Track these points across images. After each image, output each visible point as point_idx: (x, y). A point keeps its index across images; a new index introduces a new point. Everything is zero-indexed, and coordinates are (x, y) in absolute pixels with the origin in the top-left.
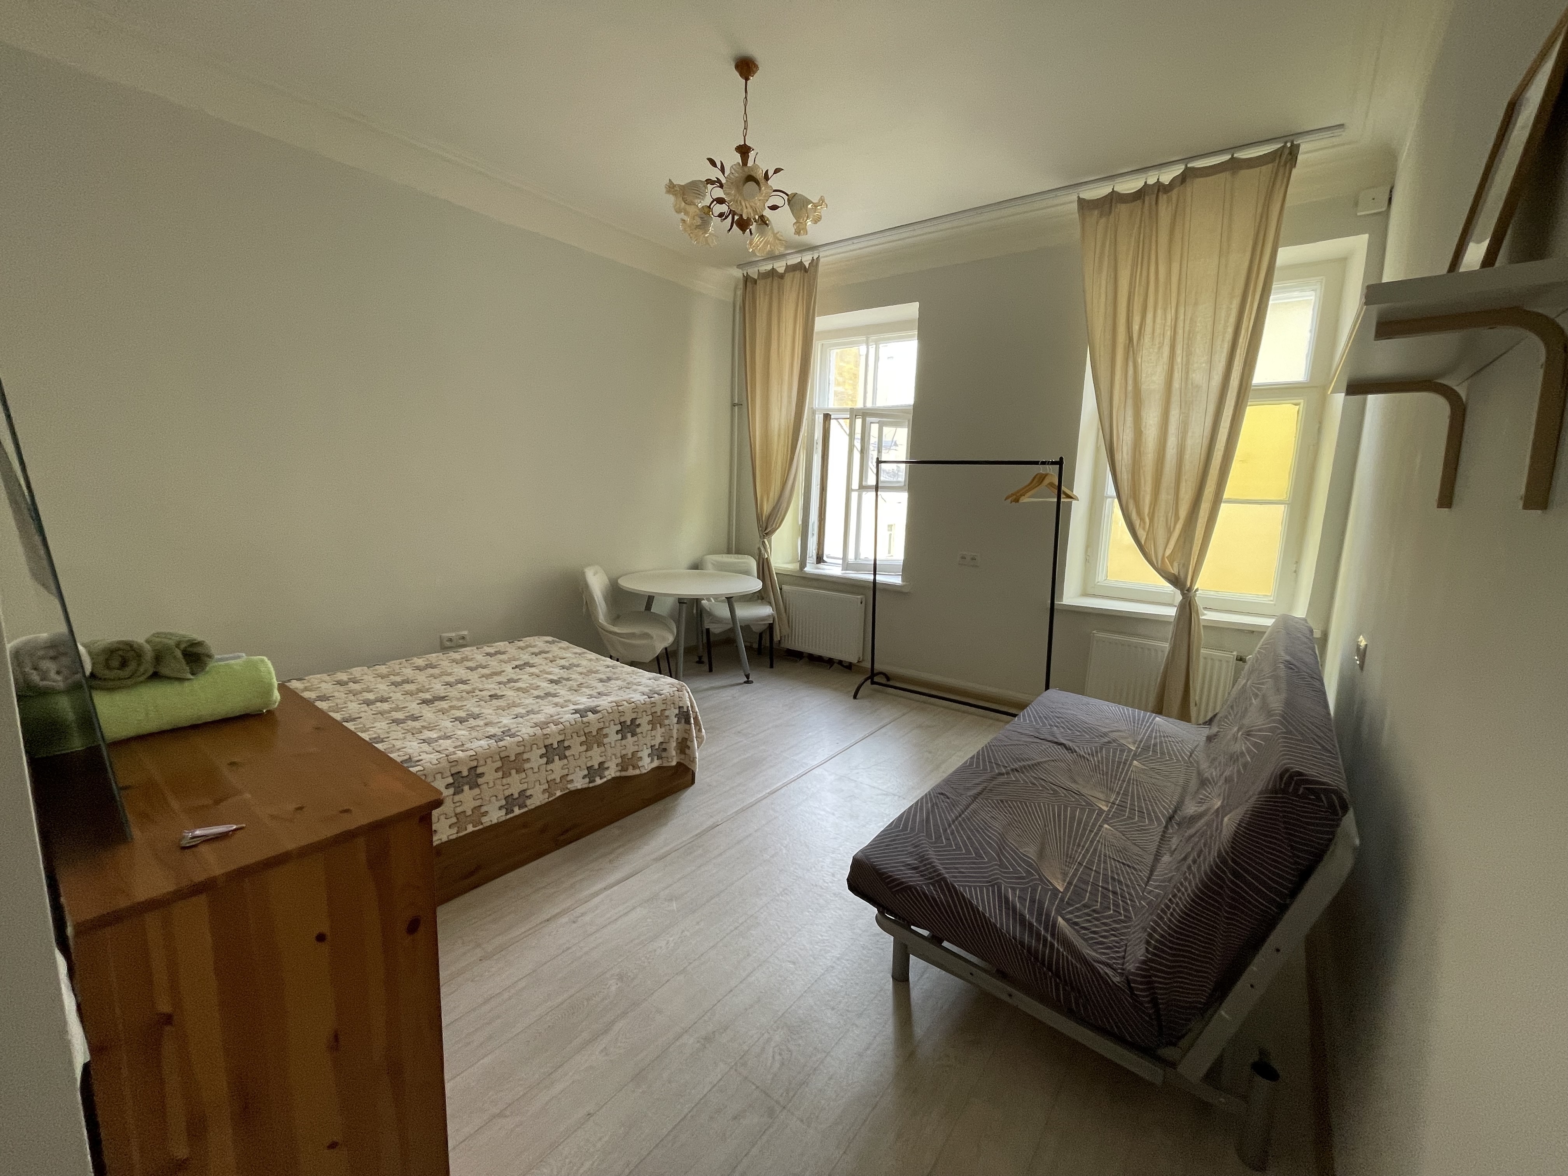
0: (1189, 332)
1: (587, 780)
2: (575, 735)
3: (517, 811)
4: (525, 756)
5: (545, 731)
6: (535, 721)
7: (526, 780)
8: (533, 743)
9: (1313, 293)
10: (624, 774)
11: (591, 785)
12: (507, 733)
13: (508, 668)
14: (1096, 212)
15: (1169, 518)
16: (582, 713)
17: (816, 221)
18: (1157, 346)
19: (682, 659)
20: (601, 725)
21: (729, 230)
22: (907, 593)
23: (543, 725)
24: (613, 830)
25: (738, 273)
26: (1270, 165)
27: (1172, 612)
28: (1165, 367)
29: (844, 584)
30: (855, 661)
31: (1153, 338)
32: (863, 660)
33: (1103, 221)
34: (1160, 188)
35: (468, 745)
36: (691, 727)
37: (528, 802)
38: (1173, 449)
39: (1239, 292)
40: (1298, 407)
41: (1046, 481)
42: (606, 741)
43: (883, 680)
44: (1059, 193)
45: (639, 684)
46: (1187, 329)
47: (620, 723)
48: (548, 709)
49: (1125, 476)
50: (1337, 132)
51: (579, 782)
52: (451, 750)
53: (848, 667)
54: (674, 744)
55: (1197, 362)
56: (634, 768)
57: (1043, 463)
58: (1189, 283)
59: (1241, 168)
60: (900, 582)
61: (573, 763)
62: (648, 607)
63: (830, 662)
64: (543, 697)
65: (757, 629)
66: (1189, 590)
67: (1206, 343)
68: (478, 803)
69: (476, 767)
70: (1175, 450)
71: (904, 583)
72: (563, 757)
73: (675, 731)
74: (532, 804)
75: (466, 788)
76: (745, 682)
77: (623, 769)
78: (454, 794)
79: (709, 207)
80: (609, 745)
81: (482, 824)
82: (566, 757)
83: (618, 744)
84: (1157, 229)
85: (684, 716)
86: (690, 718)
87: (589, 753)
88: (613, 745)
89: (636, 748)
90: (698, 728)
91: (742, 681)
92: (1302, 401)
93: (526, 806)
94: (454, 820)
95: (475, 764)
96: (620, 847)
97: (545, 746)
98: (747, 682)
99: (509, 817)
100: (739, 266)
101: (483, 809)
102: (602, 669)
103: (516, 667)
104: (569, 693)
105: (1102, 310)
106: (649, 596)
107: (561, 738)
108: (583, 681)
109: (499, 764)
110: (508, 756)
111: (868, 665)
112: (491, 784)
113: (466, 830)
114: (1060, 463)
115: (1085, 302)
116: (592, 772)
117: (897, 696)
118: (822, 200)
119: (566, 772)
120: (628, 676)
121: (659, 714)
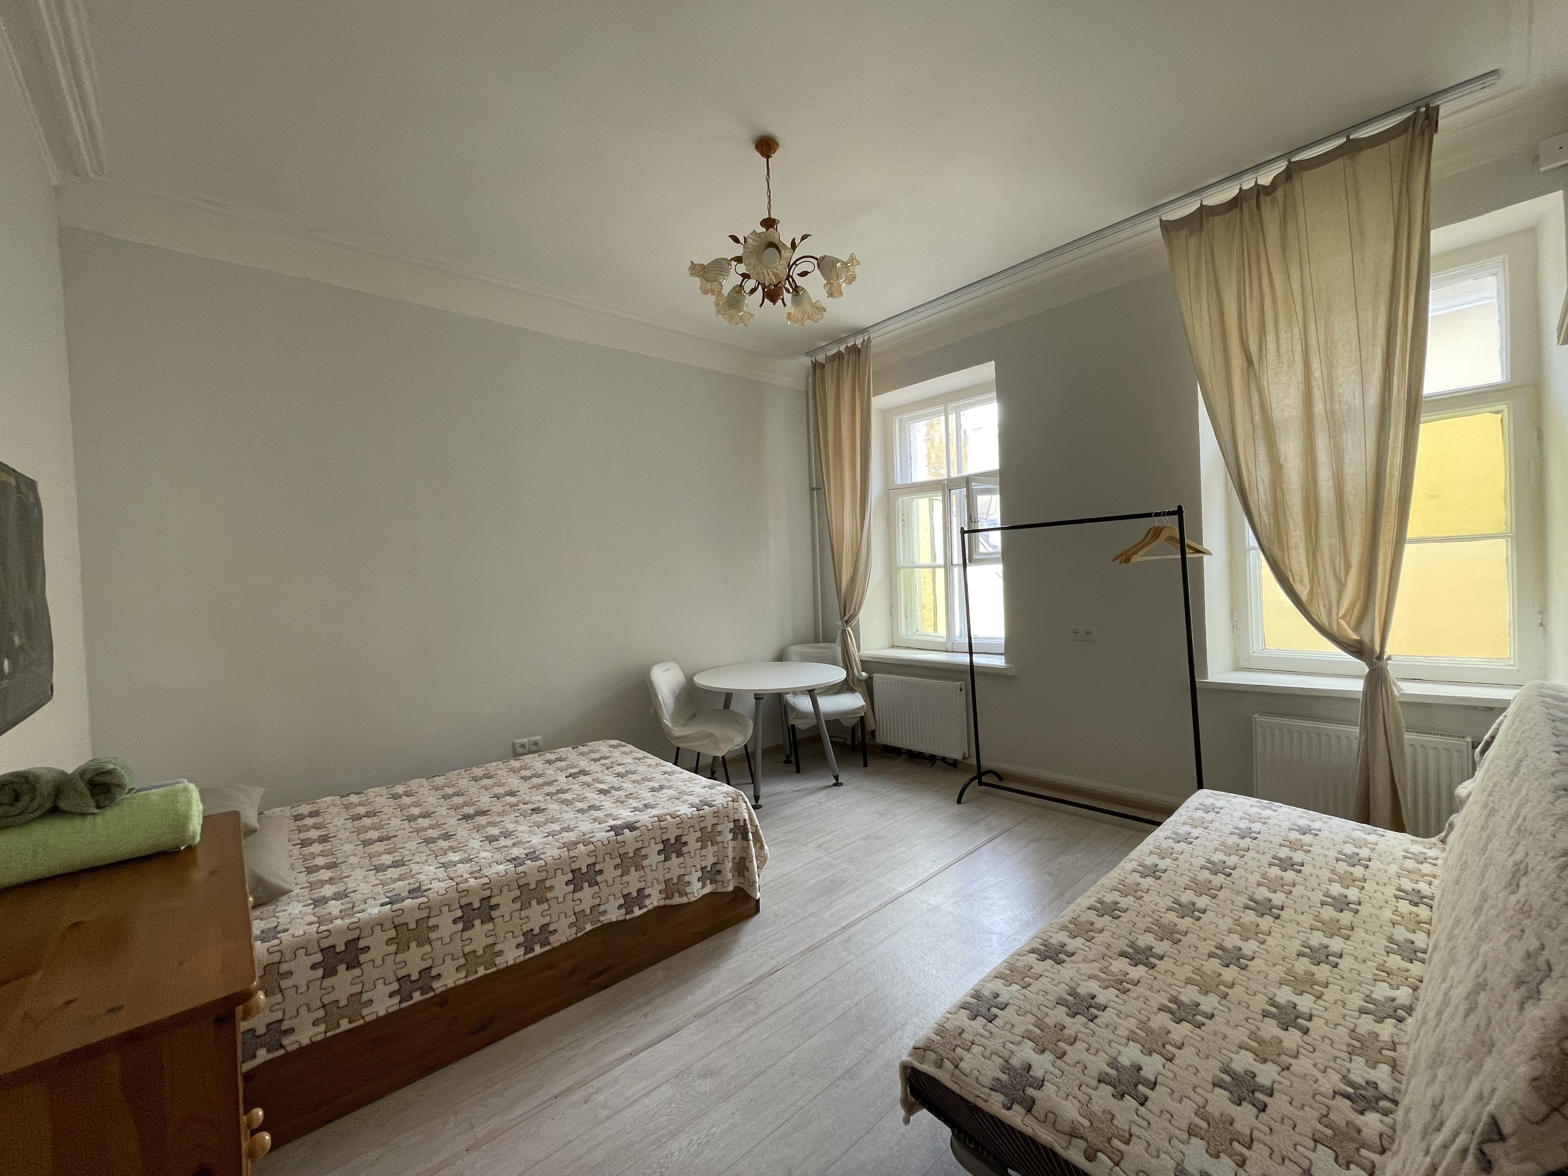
0: (1326, 343)
1: (623, 911)
2: (607, 857)
3: (538, 950)
4: (548, 884)
5: (572, 854)
6: (565, 840)
7: (549, 912)
8: (558, 866)
9: (1493, 279)
10: (669, 902)
11: (628, 917)
12: (532, 856)
13: (561, 777)
14: (1184, 232)
15: (1337, 565)
16: (617, 830)
17: (851, 279)
18: (1286, 364)
19: (760, 760)
20: (640, 844)
21: (761, 305)
22: (1013, 677)
23: (570, 846)
24: (656, 972)
25: (807, 361)
26: (1403, 137)
27: (1357, 686)
28: (1300, 386)
29: (937, 669)
30: (960, 758)
31: (1279, 355)
32: (969, 756)
33: (1193, 240)
34: (1259, 191)
35: (485, 872)
36: (748, 845)
37: (552, 939)
38: (1328, 481)
39: (1385, 286)
40: (1500, 415)
41: (1164, 535)
42: (645, 863)
43: (994, 780)
44: (1136, 221)
45: (691, 794)
46: (1322, 337)
47: (663, 842)
48: (585, 826)
49: (1264, 517)
50: (1490, 80)
51: (613, 914)
52: (466, 876)
53: (953, 765)
54: (730, 865)
55: (1343, 375)
56: (681, 896)
57: (1157, 515)
58: (1315, 286)
59: (1361, 149)
60: (1004, 665)
61: (605, 891)
62: (727, 705)
63: (931, 759)
64: (586, 810)
65: (848, 723)
66: (1380, 657)
67: (1351, 350)
68: (490, 941)
69: (490, 897)
70: (1330, 482)
71: (1008, 666)
72: (593, 883)
73: (730, 850)
74: (556, 941)
75: (477, 922)
76: (835, 785)
77: (669, 897)
78: (463, 930)
79: (741, 286)
80: (649, 868)
81: (496, 966)
82: (597, 883)
83: (660, 866)
84: (1263, 235)
85: (740, 830)
86: (747, 833)
87: (626, 879)
88: (654, 867)
89: (682, 871)
90: (759, 844)
91: (832, 783)
92: (1504, 407)
93: (549, 944)
94: (462, 961)
95: (487, 893)
96: (660, 995)
97: (572, 871)
98: (837, 784)
99: (528, 957)
100: (807, 354)
101: (497, 948)
102: (658, 776)
103: (571, 775)
104: (613, 806)
105: (1207, 334)
106: (727, 694)
107: (591, 860)
108: (634, 790)
109: (517, 893)
110: (528, 884)
111: (973, 761)
112: (507, 918)
113: (476, 972)
114: (1179, 512)
115: (1185, 328)
116: (628, 902)
117: (1010, 799)
118: (852, 259)
119: (597, 901)
120: (682, 784)
121: (709, 829)
